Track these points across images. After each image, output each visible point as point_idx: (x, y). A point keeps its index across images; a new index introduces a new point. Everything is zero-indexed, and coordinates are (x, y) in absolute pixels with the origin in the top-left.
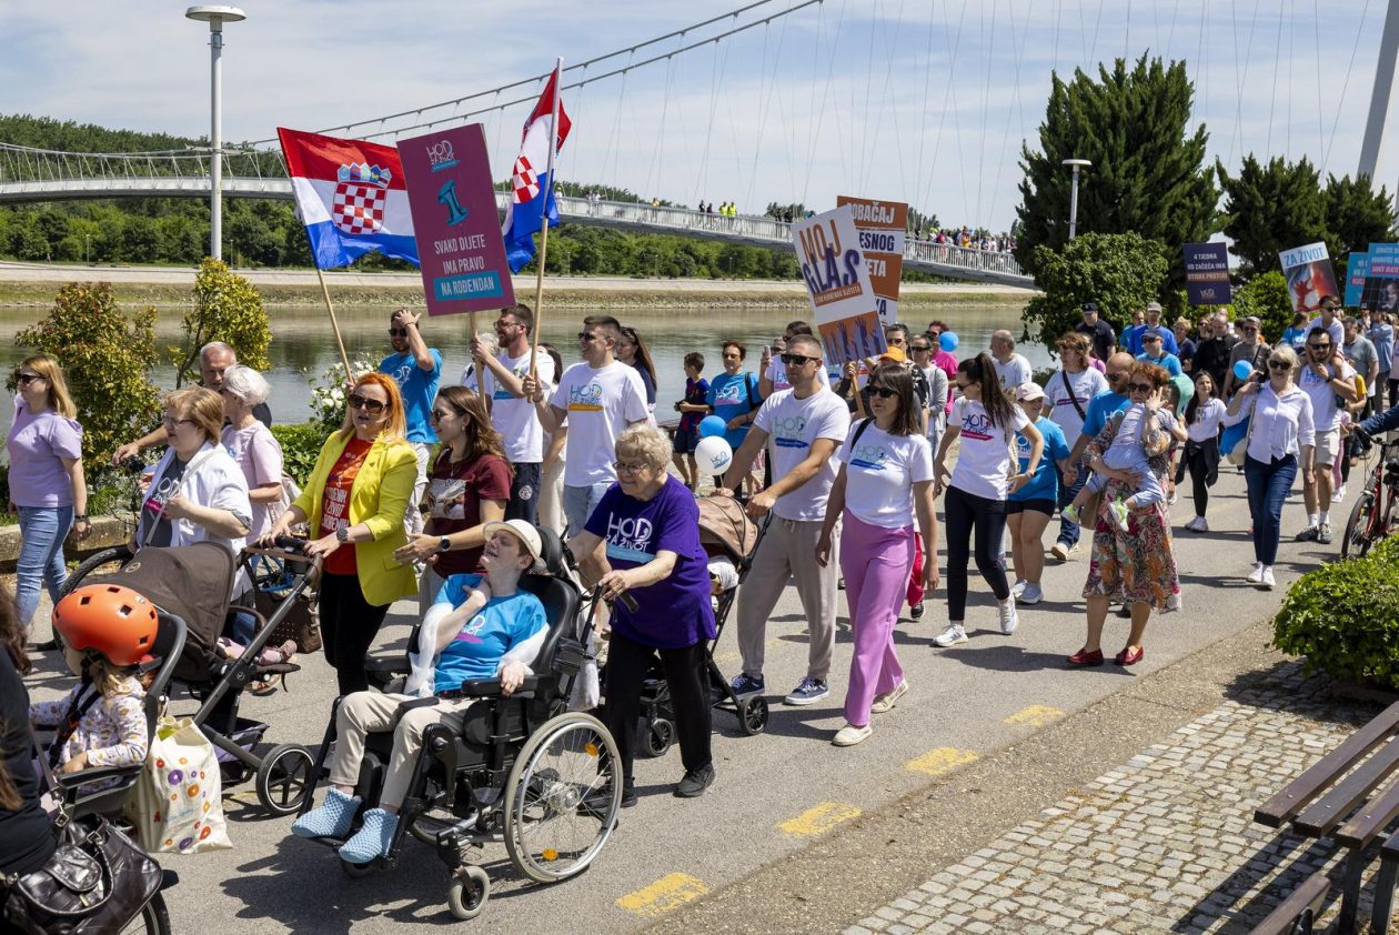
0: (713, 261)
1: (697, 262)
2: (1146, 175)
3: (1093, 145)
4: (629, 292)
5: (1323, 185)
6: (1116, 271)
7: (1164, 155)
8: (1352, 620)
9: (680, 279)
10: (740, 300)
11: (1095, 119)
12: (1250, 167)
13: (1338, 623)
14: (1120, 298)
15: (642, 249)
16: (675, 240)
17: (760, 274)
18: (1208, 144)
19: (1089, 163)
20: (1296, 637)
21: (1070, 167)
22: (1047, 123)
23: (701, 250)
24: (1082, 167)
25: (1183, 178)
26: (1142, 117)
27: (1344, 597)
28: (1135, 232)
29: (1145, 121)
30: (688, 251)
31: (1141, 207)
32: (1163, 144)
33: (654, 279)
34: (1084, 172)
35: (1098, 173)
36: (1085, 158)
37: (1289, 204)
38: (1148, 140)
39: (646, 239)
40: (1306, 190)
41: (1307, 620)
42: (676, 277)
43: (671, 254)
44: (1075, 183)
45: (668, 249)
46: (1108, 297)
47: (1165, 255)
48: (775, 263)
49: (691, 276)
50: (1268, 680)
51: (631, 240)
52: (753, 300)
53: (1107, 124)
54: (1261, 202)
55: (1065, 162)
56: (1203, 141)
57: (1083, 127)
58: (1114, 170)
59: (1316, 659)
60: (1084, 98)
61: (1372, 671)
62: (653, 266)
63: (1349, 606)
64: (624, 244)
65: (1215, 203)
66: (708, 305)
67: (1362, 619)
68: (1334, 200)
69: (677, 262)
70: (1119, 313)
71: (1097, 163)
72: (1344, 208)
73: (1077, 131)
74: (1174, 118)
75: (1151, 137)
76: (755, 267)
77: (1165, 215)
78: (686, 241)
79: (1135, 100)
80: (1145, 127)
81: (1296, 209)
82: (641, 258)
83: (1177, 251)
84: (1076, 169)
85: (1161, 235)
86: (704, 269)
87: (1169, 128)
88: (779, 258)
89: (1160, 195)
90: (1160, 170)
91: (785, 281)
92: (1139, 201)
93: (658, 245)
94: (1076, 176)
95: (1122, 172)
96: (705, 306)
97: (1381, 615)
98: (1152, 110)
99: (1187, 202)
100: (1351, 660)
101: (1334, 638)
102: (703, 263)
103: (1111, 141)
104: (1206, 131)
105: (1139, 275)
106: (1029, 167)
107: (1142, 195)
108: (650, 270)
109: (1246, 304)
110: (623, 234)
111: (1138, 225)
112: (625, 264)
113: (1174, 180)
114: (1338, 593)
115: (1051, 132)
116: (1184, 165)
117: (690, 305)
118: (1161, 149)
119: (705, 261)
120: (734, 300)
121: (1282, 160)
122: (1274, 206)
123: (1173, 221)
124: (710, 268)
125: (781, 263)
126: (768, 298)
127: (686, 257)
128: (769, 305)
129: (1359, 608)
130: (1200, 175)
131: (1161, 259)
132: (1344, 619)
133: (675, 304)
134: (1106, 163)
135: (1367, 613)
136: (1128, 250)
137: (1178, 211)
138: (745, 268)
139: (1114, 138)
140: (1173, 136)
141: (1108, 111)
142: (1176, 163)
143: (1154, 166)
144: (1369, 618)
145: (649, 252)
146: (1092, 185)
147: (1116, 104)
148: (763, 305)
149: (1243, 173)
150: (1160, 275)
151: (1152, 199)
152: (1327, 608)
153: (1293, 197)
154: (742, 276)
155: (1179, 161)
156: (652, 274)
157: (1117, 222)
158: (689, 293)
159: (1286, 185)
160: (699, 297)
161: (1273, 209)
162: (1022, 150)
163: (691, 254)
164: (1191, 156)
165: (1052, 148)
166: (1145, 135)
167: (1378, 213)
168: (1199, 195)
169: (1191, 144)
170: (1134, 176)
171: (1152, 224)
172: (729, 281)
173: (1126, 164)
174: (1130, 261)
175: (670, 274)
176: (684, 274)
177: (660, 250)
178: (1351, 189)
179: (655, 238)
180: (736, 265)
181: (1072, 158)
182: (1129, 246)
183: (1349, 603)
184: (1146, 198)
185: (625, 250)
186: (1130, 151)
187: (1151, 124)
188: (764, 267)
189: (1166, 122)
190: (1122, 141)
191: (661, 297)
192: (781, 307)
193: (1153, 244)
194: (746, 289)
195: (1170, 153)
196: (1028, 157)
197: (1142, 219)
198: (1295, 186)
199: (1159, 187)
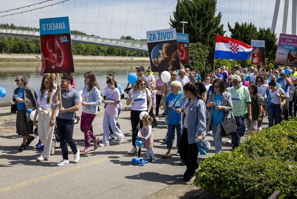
0: (106, 51)
1: (101, 51)
2: (203, 26)
3: (188, 18)
4: (82, 60)
5: (258, 30)
6: (193, 54)
7: (208, 21)
8: (218, 176)
9: (96, 56)
10: (113, 62)
11: (189, 10)
12: (237, 25)
13: (213, 177)
14: (194, 62)
15: (86, 48)
16: (96, 46)
17: (118, 55)
18: (221, 18)
19: (187, 23)
20: (200, 181)
21: (182, 24)
22: (175, 11)
23: (102, 48)
24: (185, 24)
25: (214, 28)
26: (202, 9)
27: (216, 168)
28: (200, 42)
29: (203, 11)
30: (98, 48)
31: (202, 35)
32: (208, 17)
33: (89, 56)
34: (186, 25)
35: (190, 26)
36: (186, 21)
37: (247, 36)
38: (204, 16)
39: (87, 45)
40: (252, 32)
41: (204, 176)
42: (95, 56)
43: (94, 49)
44: (183, 28)
45: (93, 48)
46: (190, 61)
47: (208, 49)
48: (123, 52)
49: (99, 55)
50: (196, 194)
51: (83, 46)
52: (116, 62)
53: (192, 12)
54: (240, 35)
55: (180, 22)
56: (220, 17)
57: (186, 12)
58: (194, 25)
59: (207, 189)
60: (186, 4)
61: (224, 195)
62: (89, 53)
63: (218, 171)
64: (81, 46)
65: (223, 35)
66: (104, 63)
67: (222, 176)
68: (261, 35)
69: (95, 52)
70: (194, 66)
71: (189, 23)
72: (263, 37)
73: (184, 13)
74: (211, 10)
75: (205, 15)
76: (117, 53)
77: (209, 38)
78: (98, 46)
79: (200, 5)
80: (203, 12)
81: (249, 37)
82: (86, 50)
83: (213, 48)
84: (183, 24)
85: (208, 43)
86: (103, 53)
87: (210, 13)
88: (124, 51)
89: (207, 32)
90: (207, 25)
91: (125, 57)
92: (201, 34)
93: (90, 47)
94: (183, 26)
95: (196, 25)
96: (103, 63)
97: (228, 174)
98: (204, 7)
99: (215, 34)
100: (218, 190)
101: (213, 182)
102: (103, 52)
103: (193, 16)
104: (221, 14)
105: (200, 55)
106: (172, 24)
107: (202, 32)
108: (88, 54)
109: (234, 64)
110: (81, 44)
111: (201, 40)
112: (81, 52)
113: (211, 28)
114: (214, 166)
115: (177, 14)
116: (214, 24)
117: (99, 63)
118: (207, 19)
119: (103, 51)
120: (111, 62)
121: (246, 23)
122: (243, 36)
123: (211, 40)
124: (105, 53)
125: (124, 52)
126: (120, 61)
127: (98, 50)
128: (121, 63)
129: (221, 172)
130: (219, 26)
131: (207, 50)
132: (215, 176)
133: (95, 63)
134: (191, 22)
135: (223, 173)
136: (197, 48)
137: (213, 37)
138: (114, 53)
139: (194, 16)
140: (211, 15)
141: (193, 8)
142: (212, 23)
143: (205, 24)
144: (224, 175)
145: (88, 49)
146: (188, 29)
147: (195, 6)
148: (119, 63)
149: (235, 27)
150: (207, 55)
151: (205, 33)
152: (210, 171)
153: (248, 34)
154: (113, 55)
155: (213, 22)
156: (89, 55)
157: (195, 40)
158: (99, 60)
159: (246, 30)
160: (101, 61)
161: (243, 37)
162: (170, 19)
163: (100, 49)
164: (217, 21)
165: (177, 18)
166: (203, 15)
167: (272, 38)
168: (219, 32)
169: (217, 18)
170: (199, 27)
171: (205, 40)
172: (110, 57)
173: (197, 23)
174: (198, 51)
175: (93, 55)
176: (97, 55)
177: (91, 48)
178: (265, 32)
179: (90, 45)
180: (112, 52)
181: (182, 21)
182: (198, 47)
183: (218, 170)
184: (203, 33)
185: (81, 48)
186: (198, 19)
187: (204, 12)
188: (120, 53)
189: (209, 11)
190: (196, 16)
191: (91, 61)
192: (124, 64)
193: (205, 46)
194: (114, 59)
195: (210, 20)
196: (172, 21)
197: (202, 39)
198: (248, 31)
199: (207, 30)
